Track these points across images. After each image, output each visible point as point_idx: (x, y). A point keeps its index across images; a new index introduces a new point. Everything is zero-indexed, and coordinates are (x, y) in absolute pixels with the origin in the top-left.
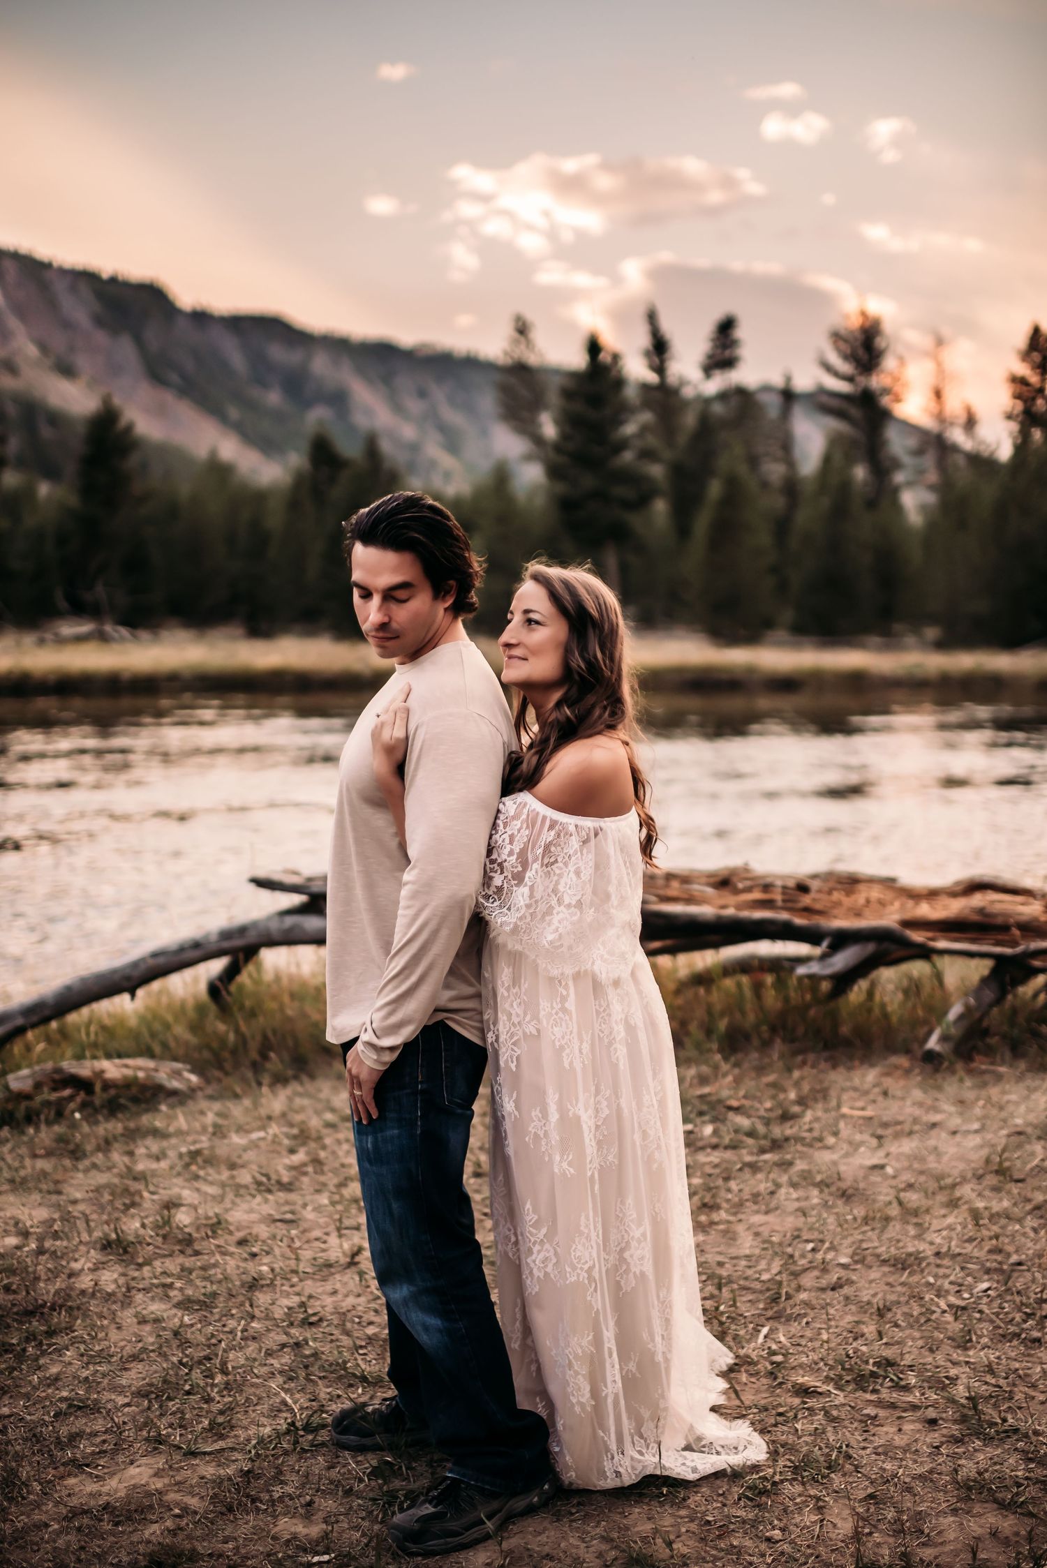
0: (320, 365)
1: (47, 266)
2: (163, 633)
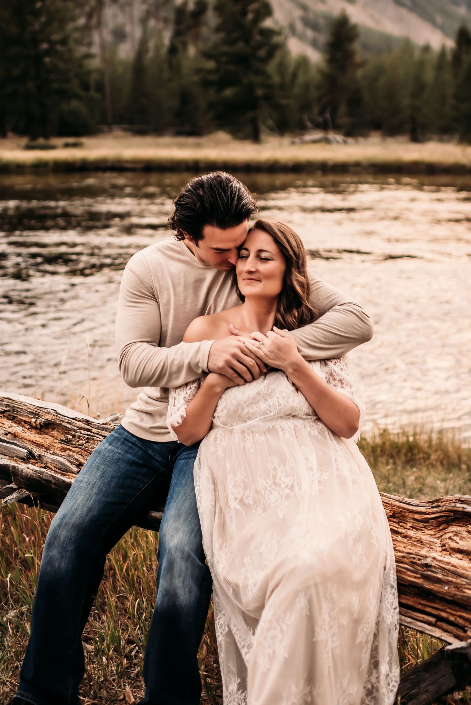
2: (361, 140)
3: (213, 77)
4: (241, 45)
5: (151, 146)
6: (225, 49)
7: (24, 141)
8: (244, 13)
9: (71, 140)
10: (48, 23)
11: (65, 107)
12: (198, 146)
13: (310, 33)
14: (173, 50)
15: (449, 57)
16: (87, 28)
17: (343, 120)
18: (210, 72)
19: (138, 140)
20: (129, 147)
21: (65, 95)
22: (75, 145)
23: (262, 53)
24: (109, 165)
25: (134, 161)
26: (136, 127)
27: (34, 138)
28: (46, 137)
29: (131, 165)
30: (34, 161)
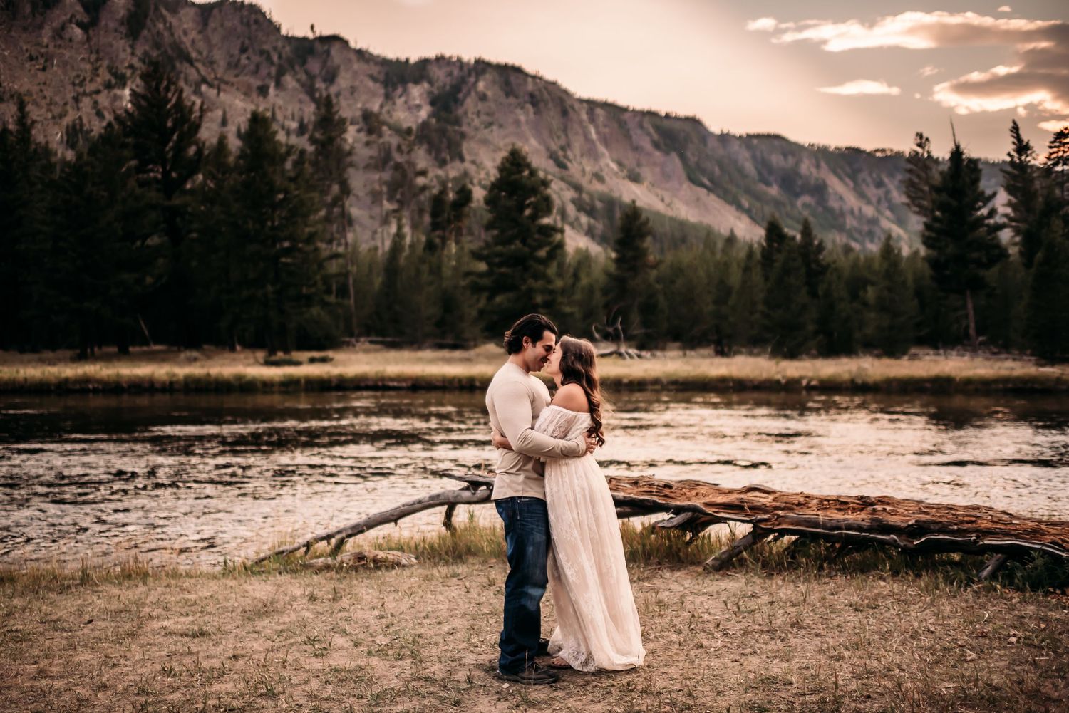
0: (806, 167)
1: (624, 110)
2: (658, 353)
3: (486, 282)
4: (517, 245)
5: (410, 361)
6: (499, 248)
7: (261, 355)
8: (521, 208)
9: (317, 354)
10: (289, 219)
11: (305, 314)
12: (467, 360)
13: (584, 219)
14: (430, 247)
15: (758, 256)
17: (637, 331)
18: (481, 275)
19: (393, 354)
22: (324, 360)
23: (542, 253)
24: (370, 383)
25: (399, 378)
26: (389, 339)
27: (272, 352)
28: (287, 351)
29: (395, 384)
30: (283, 379)
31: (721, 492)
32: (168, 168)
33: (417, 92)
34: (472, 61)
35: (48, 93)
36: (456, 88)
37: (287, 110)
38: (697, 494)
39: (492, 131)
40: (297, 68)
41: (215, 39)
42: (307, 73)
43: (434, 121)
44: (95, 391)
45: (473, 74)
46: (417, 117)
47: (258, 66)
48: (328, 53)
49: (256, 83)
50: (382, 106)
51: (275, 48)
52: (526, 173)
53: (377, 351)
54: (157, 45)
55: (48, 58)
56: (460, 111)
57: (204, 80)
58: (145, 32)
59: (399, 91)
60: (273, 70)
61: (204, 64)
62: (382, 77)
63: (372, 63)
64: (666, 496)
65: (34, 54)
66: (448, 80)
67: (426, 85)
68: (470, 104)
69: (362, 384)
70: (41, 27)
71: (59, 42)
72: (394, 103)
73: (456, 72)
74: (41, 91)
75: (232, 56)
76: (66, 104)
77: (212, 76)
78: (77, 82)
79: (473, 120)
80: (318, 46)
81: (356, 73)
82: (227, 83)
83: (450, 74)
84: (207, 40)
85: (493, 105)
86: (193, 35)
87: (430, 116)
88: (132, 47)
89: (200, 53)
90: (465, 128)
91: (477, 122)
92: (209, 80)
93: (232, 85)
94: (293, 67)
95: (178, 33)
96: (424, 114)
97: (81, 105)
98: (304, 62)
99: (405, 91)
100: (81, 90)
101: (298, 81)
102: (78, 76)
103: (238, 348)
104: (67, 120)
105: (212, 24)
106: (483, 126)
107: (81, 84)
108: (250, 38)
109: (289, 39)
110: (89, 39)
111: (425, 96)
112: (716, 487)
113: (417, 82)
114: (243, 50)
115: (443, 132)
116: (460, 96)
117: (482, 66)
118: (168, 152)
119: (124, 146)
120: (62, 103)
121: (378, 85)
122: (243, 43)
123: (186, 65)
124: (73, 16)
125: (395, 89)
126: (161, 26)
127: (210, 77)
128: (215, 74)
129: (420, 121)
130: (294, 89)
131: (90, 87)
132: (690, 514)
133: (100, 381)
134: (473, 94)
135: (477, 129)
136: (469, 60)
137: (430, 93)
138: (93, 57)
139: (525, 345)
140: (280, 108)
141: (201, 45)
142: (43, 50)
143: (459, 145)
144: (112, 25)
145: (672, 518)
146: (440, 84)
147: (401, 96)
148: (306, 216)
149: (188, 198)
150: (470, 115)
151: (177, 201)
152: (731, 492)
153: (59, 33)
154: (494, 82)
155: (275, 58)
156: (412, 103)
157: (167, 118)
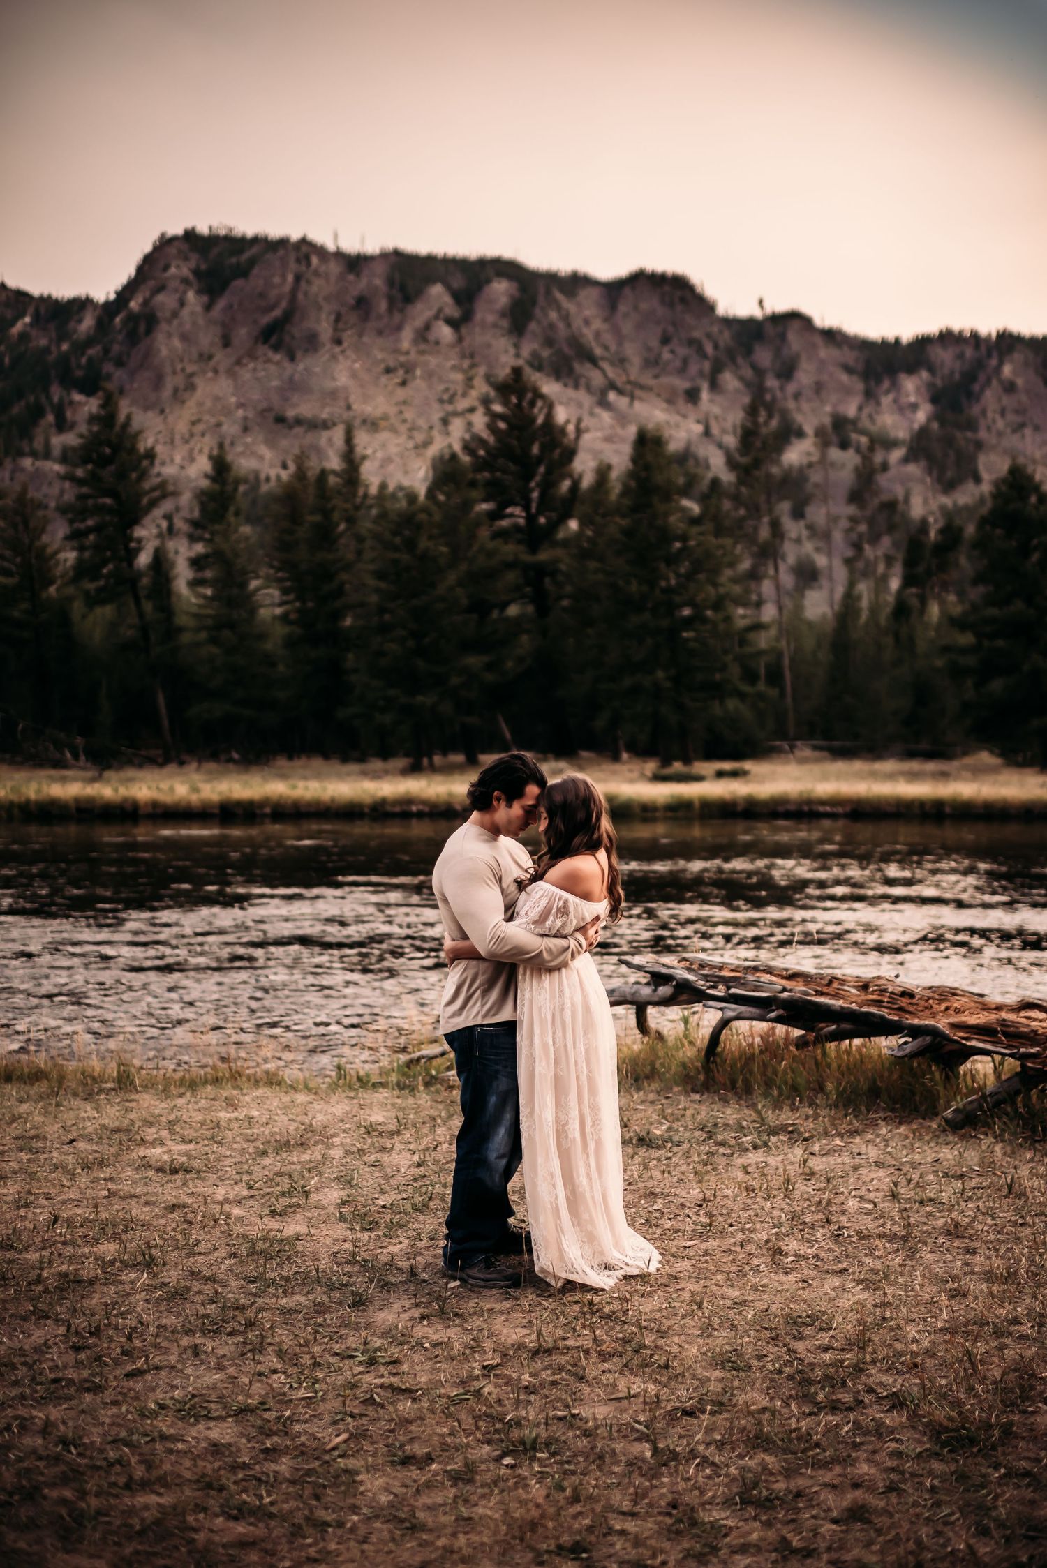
3: (970, 661)
5: (860, 776)
7: (651, 766)
9: (727, 766)
10: (690, 576)
11: (717, 709)
12: (944, 776)
14: (901, 610)
16: (754, 576)
18: (964, 651)
19: (840, 766)
20: (825, 778)
21: (718, 691)
22: (735, 774)
24: (791, 808)
25: (835, 801)
26: (836, 744)
27: (666, 762)
28: (687, 761)
29: (828, 809)
30: (670, 800)
31: (986, 1008)
32: (533, 510)
33: (911, 386)
34: (994, 335)
35: (409, 415)
36: (970, 377)
37: (725, 420)
38: (947, 1009)
39: (1023, 436)
40: (740, 360)
41: (627, 327)
42: (754, 367)
43: (935, 426)
44: (420, 815)
45: (995, 354)
46: (912, 422)
47: (685, 362)
48: (783, 337)
49: (682, 384)
50: (860, 408)
51: (709, 336)
52: (1033, 499)
53: (817, 761)
54: (549, 342)
55: (409, 369)
56: (975, 410)
57: (612, 386)
58: (533, 326)
59: (886, 384)
60: (707, 366)
61: (612, 364)
62: (860, 367)
63: (845, 348)
64: (901, 1009)
65: (392, 364)
66: (958, 365)
67: (925, 374)
68: (991, 398)
69: (781, 809)
70: (399, 328)
71: (423, 347)
72: (878, 404)
73: (969, 352)
74: (401, 412)
75: (649, 349)
76: (431, 428)
77: (624, 378)
78: (446, 397)
79: (994, 421)
80: (770, 330)
81: (822, 363)
82: (642, 387)
83: (961, 356)
84: (616, 331)
85: (1024, 398)
86: (597, 324)
87: (929, 420)
88: (516, 346)
89: (606, 348)
90: (982, 434)
91: (1000, 424)
92: (619, 384)
93: (650, 389)
94: (733, 360)
95: (577, 323)
96: (921, 416)
97: (451, 428)
98: (749, 352)
99: (895, 386)
100: (450, 408)
101: (741, 379)
102: (447, 390)
103: (625, 756)
104: (433, 451)
105: (622, 308)
106: (1009, 430)
107: (451, 400)
108: (674, 324)
109: (729, 322)
110: (460, 340)
111: (923, 390)
112: (980, 1000)
113: (911, 370)
114: (665, 340)
115: (949, 441)
116: (976, 387)
117: (1007, 342)
118: (532, 490)
119: (473, 484)
120: (425, 427)
121: (855, 378)
122: (665, 331)
123: (588, 365)
124: (440, 310)
125: (879, 381)
126: (553, 315)
127: (620, 381)
128: (628, 375)
129: (916, 426)
130: (737, 391)
131: (462, 404)
132: (928, 1039)
133: (424, 802)
134: (995, 382)
135: (1000, 434)
136: (990, 335)
137: (931, 386)
138: (466, 363)
139: (495, 803)
140: (716, 418)
141: (608, 338)
142: (402, 359)
143: (972, 459)
144: (490, 318)
145: (905, 1043)
146: (946, 371)
147: (887, 392)
148: (716, 571)
149: (559, 552)
150: (990, 414)
151: (543, 556)
152: (999, 1008)
153: (423, 335)
154: (1026, 364)
155: (709, 349)
156: (904, 400)
157: (532, 443)
